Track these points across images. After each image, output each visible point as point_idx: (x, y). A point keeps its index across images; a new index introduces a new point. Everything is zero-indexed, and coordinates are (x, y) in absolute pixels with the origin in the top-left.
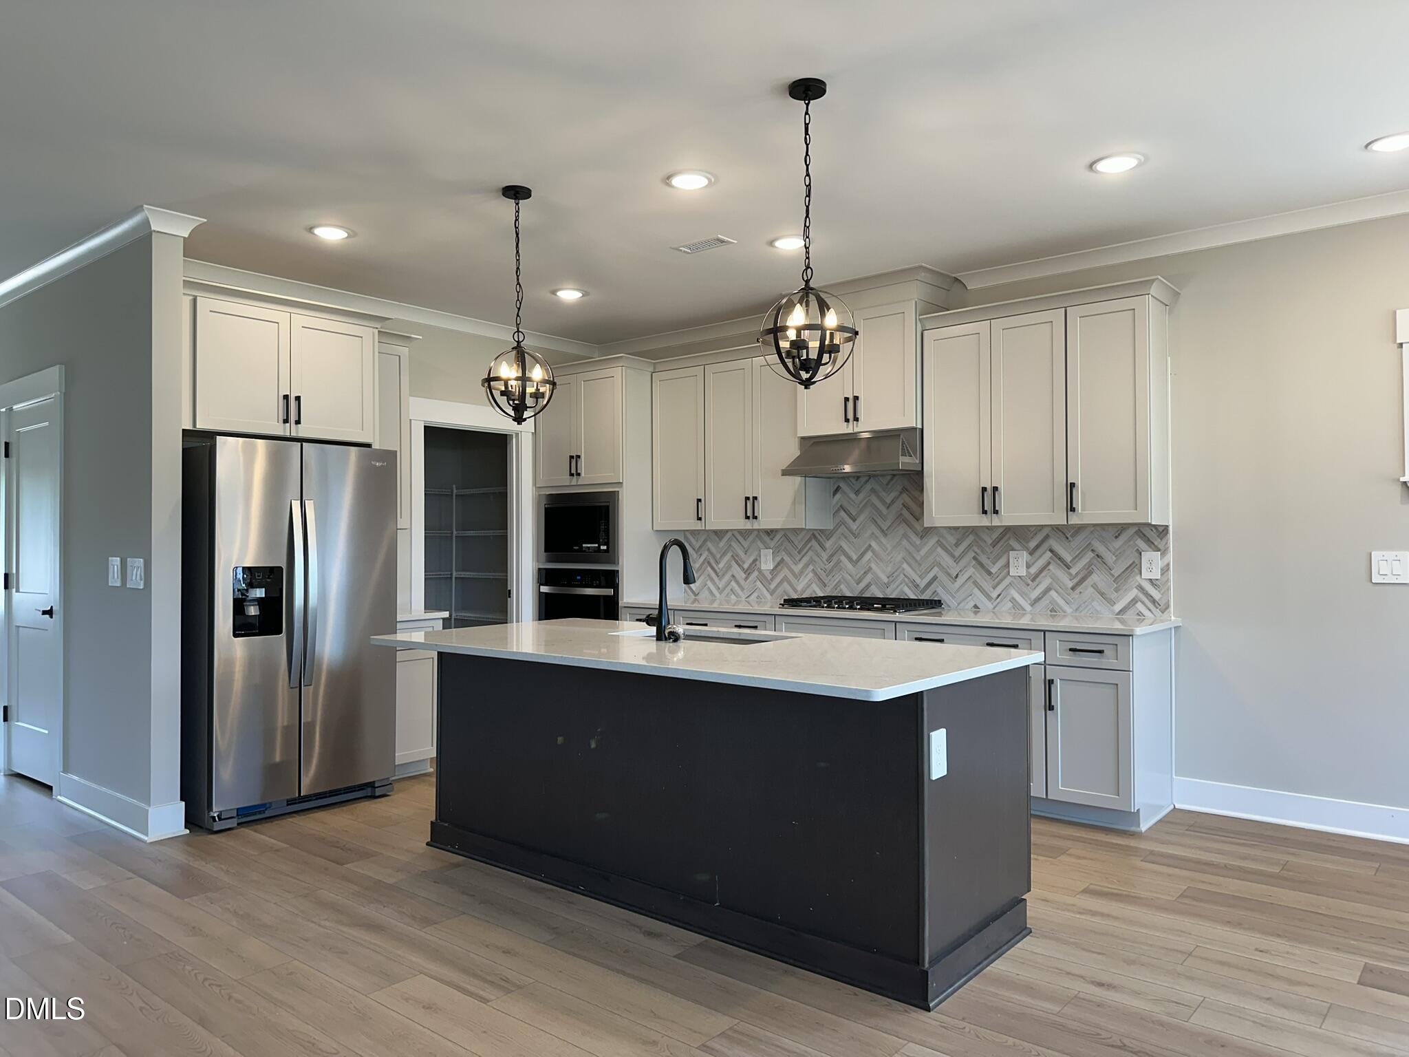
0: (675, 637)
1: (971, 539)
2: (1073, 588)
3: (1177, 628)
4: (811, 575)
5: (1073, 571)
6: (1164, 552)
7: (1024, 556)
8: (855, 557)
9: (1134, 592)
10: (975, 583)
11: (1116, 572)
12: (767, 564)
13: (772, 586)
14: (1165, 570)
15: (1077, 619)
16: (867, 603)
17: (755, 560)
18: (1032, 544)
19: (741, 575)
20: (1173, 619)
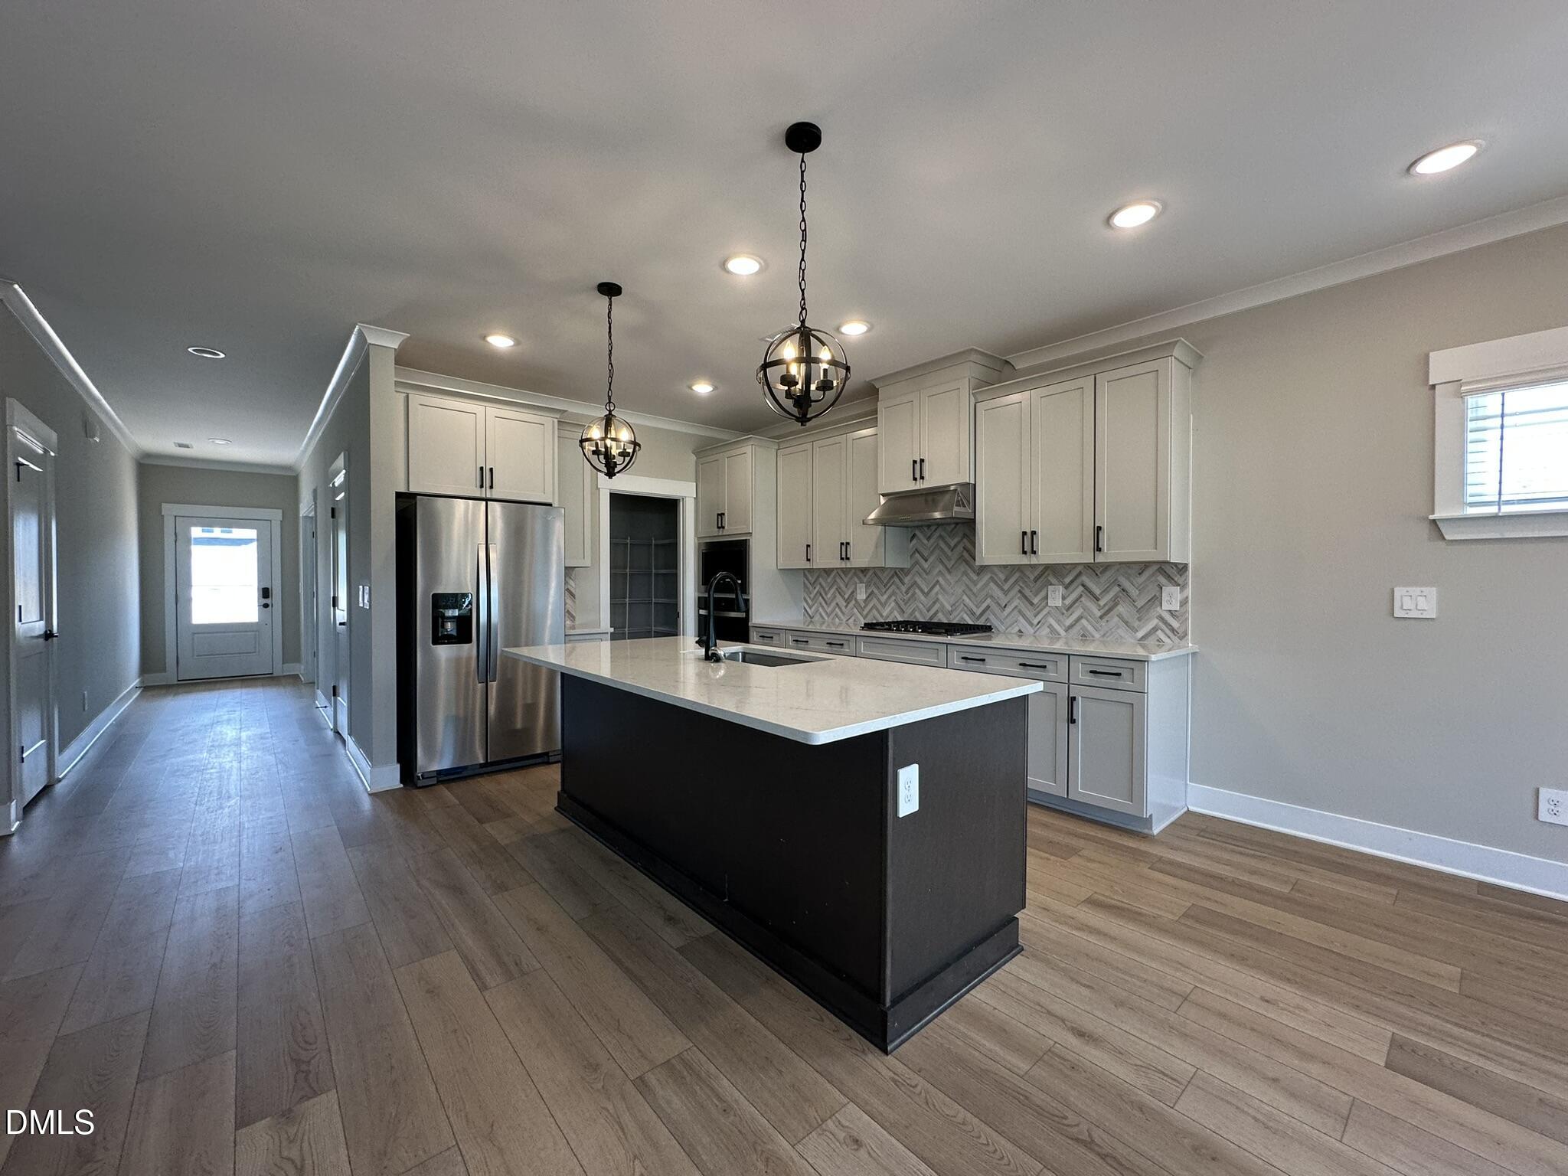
0: (716, 659)
1: (1017, 575)
2: (1101, 617)
3: (1194, 654)
4: (893, 604)
5: (1102, 603)
6: (1183, 587)
7: (1061, 590)
8: (926, 590)
9: (1155, 622)
10: (1020, 612)
11: (1140, 603)
12: (861, 596)
13: (865, 613)
14: (1184, 603)
15: (1104, 643)
17: (853, 592)
18: (1067, 580)
19: (843, 603)
20: (1191, 646)
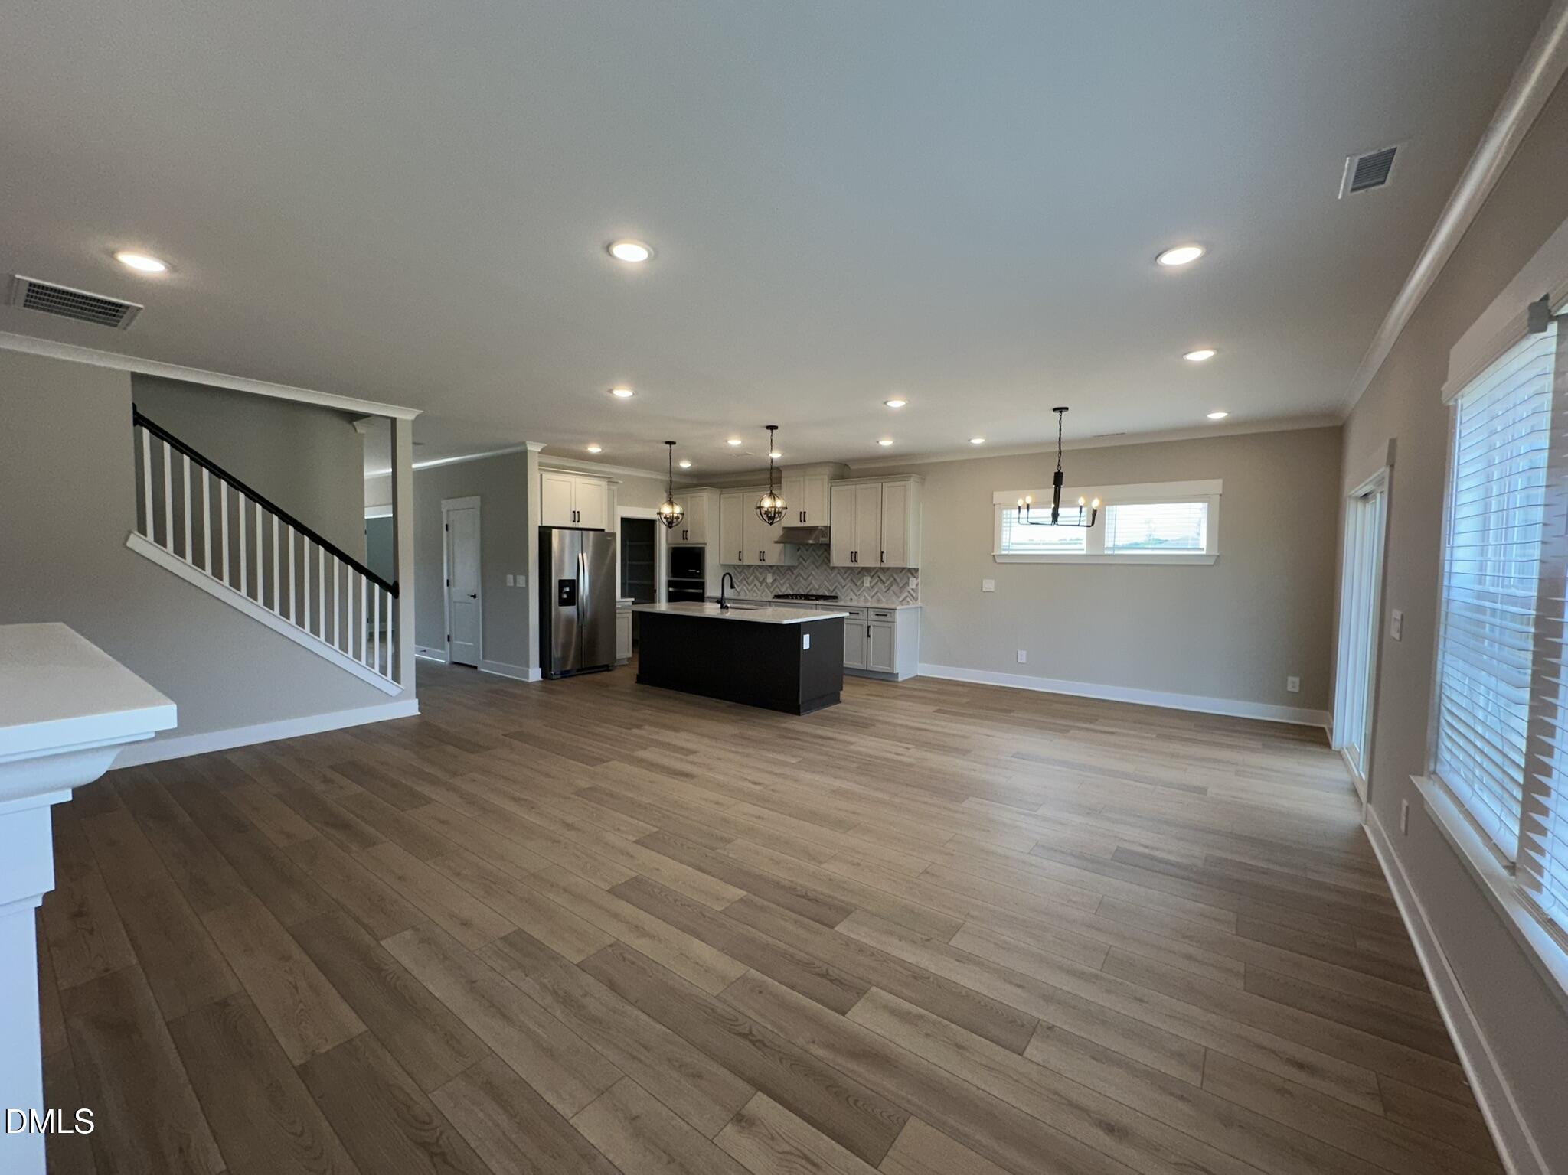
0: (727, 608)
1: (849, 571)
2: (886, 592)
3: (921, 607)
4: (788, 585)
5: (886, 585)
6: (917, 578)
7: (869, 578)
8: (805, 577)
9: (906, 594)
10: (852, 590)
11: (901, 585)
12: (770, 580)
13: (772, 589)
14: (917, 585)
15: (887, 604)
16: (807, 597)
17: (764, 579)
18: (872, 574)
19: (758, 584)
20: (919, 603)
